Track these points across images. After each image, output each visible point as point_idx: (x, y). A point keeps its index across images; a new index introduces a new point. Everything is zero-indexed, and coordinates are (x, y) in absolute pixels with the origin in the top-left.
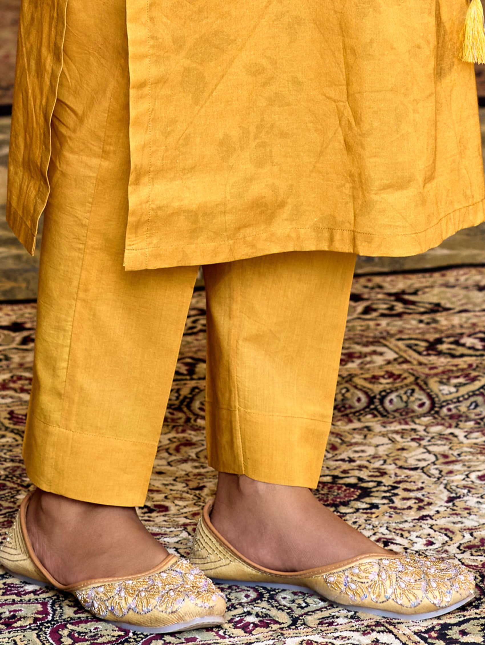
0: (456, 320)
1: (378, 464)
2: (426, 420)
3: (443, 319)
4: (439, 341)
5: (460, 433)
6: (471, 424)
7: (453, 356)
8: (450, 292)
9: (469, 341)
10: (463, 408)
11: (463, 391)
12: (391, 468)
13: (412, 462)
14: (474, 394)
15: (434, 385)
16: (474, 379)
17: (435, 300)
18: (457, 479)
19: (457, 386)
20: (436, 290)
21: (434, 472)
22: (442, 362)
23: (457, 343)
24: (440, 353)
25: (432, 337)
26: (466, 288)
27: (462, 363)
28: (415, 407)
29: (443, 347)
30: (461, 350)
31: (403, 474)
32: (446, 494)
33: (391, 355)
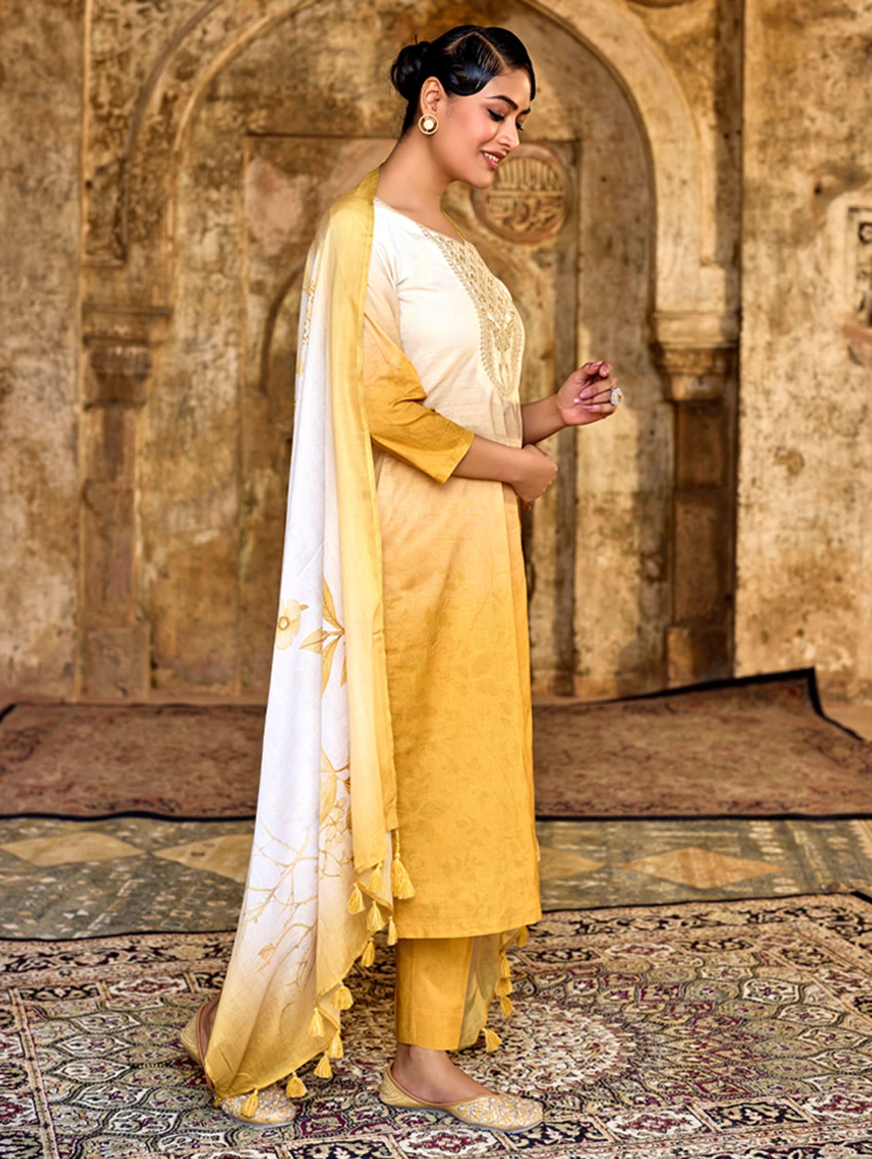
0: (555, 941)
1: (500, 1025)
2: (531, 999)
3: (548, 941)
4: (544, 953)
5: (547, 1007)
6: (554, 1002)
7: (550, 962)
8: (554, 925)
9: (560, 954)
10: (552, 993)
11: (553, 983)
12: (507, 1027)
13: (519, 1024)
14: (558, 985)
15: (537, 979)
16: (559, 976)
17: (546, 929)
18: (542, 1036)
19: (550, 980)
20: (548, 924)
21: (530, 1031)
22: (543, 965)
23: (554, 954)
24: (543, 960)
25: (540, 951)
26: (564, 923)
27: (555, 966)
28: (526, 991)
29: (546, 957)
30: (555, 959)
31: (513, 1031)
32: (534, 1045)
33: (517, 961)
